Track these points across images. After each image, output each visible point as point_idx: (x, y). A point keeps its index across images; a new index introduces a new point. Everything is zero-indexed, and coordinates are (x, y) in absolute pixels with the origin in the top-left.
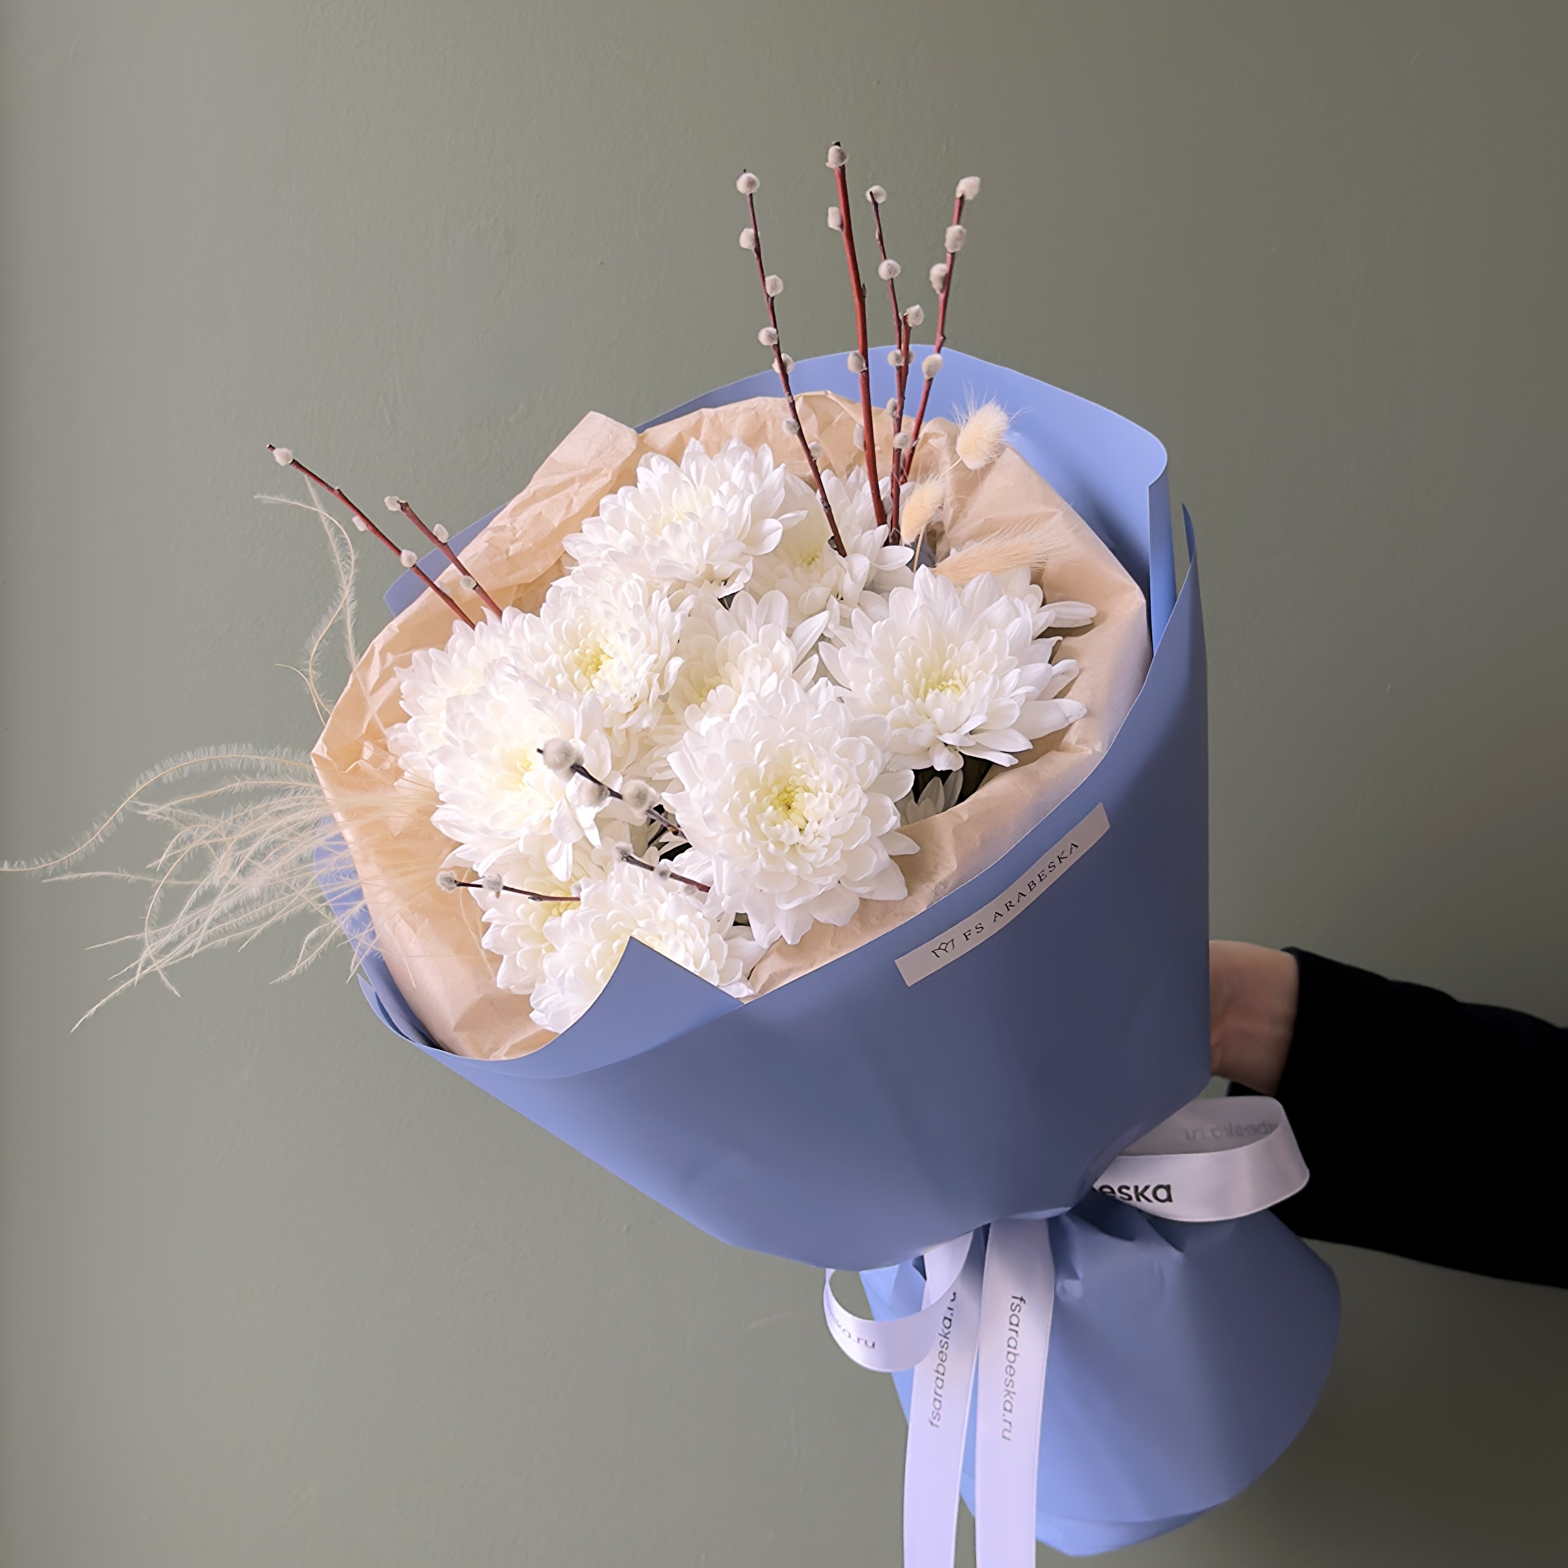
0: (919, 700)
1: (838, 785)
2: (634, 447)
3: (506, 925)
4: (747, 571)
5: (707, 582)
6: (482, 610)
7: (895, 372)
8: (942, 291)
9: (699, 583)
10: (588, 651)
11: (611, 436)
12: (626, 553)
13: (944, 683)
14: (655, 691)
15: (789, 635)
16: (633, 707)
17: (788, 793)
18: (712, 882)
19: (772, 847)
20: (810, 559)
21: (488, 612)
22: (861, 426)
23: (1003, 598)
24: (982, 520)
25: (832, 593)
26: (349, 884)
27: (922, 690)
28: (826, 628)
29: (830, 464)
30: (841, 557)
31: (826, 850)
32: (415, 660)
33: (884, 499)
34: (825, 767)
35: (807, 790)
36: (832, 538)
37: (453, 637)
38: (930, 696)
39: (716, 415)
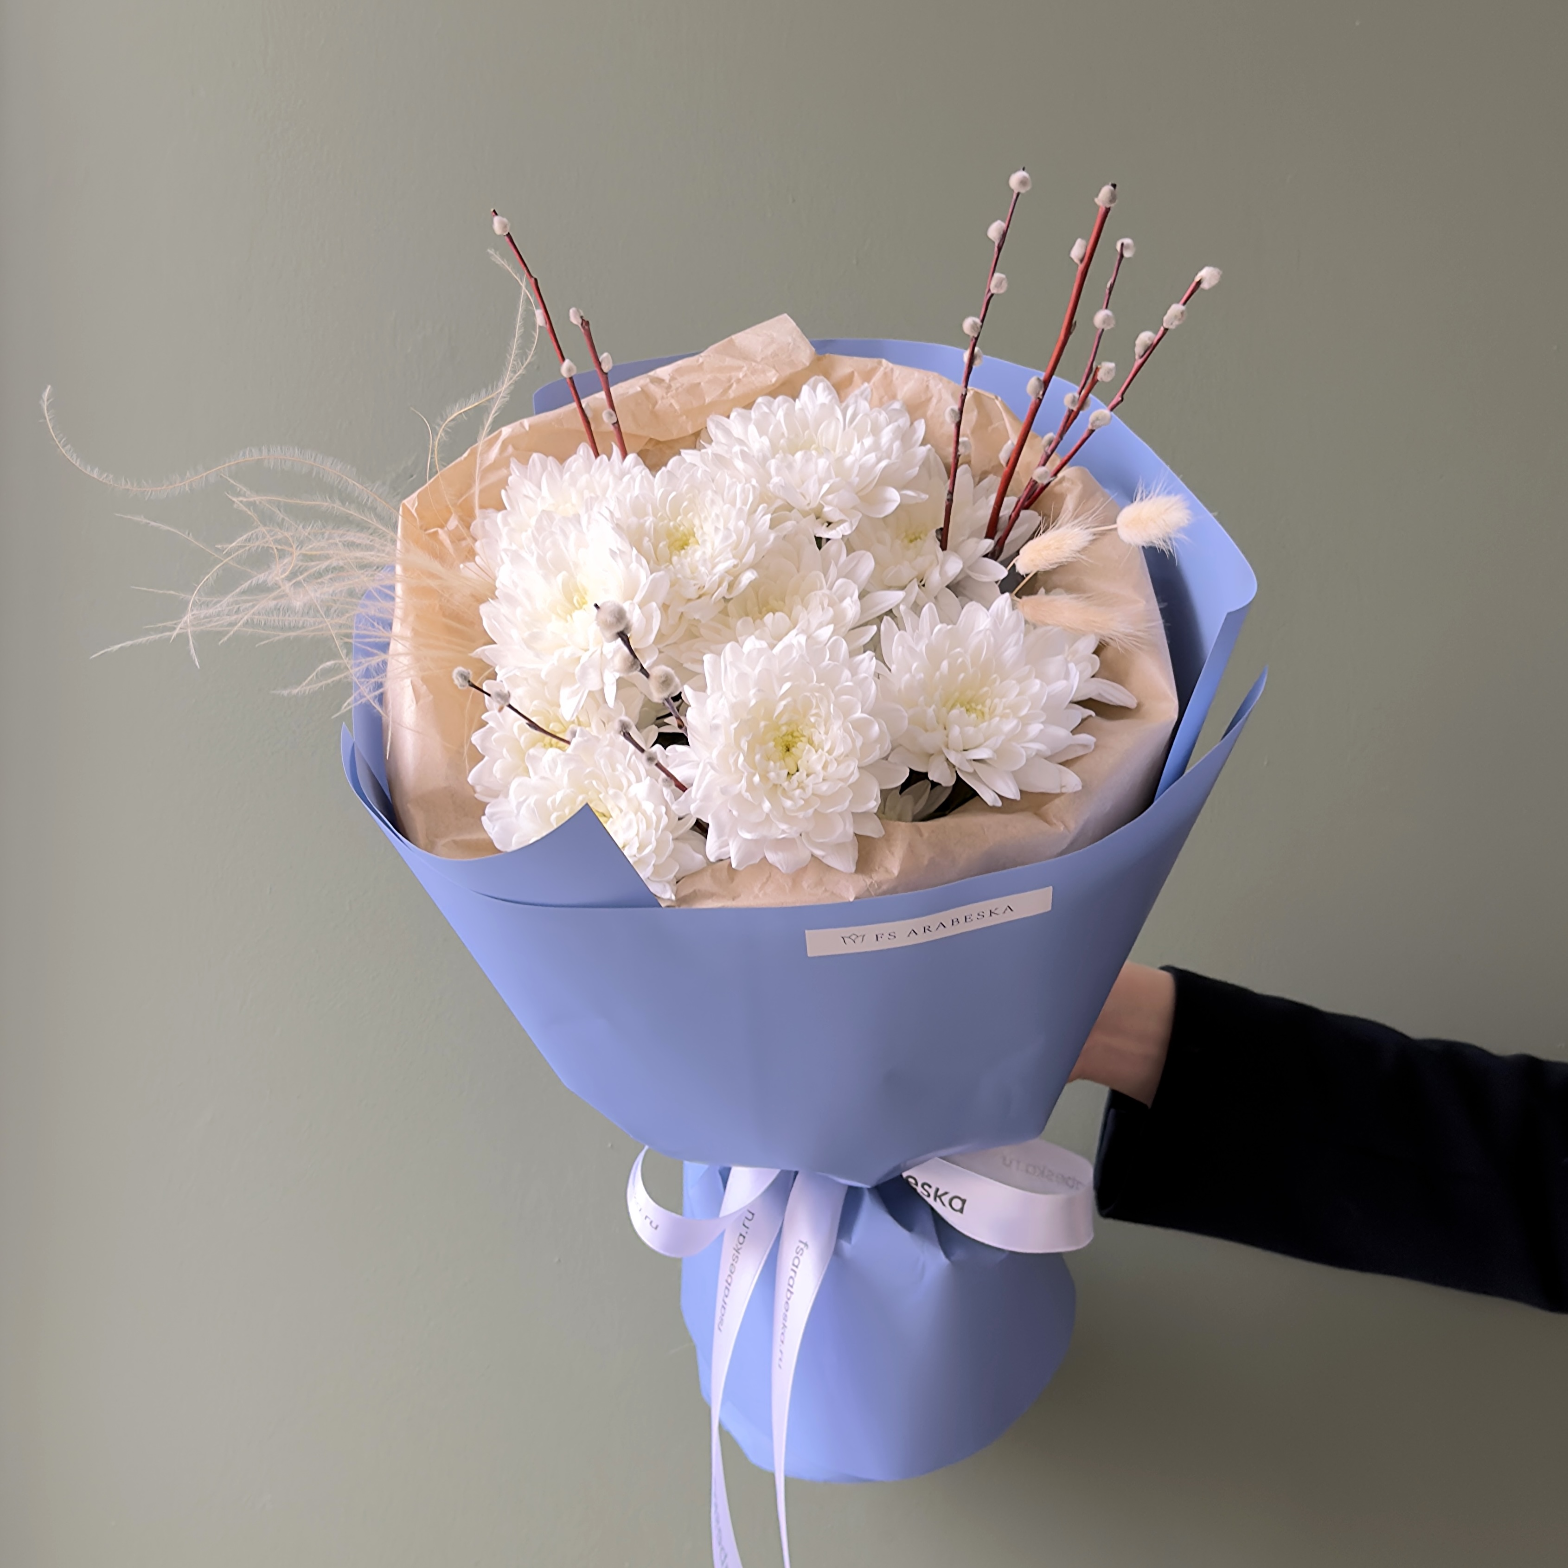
0: (944, 710)
1: (840, 750)
2: (808, 364)
3: (499, 731)
4: (851, 525)
5: (813, 516)
6: (612, 446)
7: (1066, 413)
8: (1141, 356)
9: (805, 514)
10: (682, 528)
11: (791, 343)
12: (756, 457)
13: (973, 705)
14: (722, 590)
15: (861, 597)
16: (697, 596)
17: (794, 737)
18: (692, 785)
19: (757, 778)
20: (913, 537)
21: (616, 451)
22: (1013, 443)
23: (1061, 657)
25: (917, 577)
26: (380, 633)
27: (951, 702)
28: (898, 606)
29: (970, 461)
30: (940, 549)
31: (803, 802)
32: (533, 461)
33: (1002, 516)
34: (835, 731)
35: (811, 742)
36: (941, 529)
37: (574, 457)
38: (955, 712)
39: (892, 370)
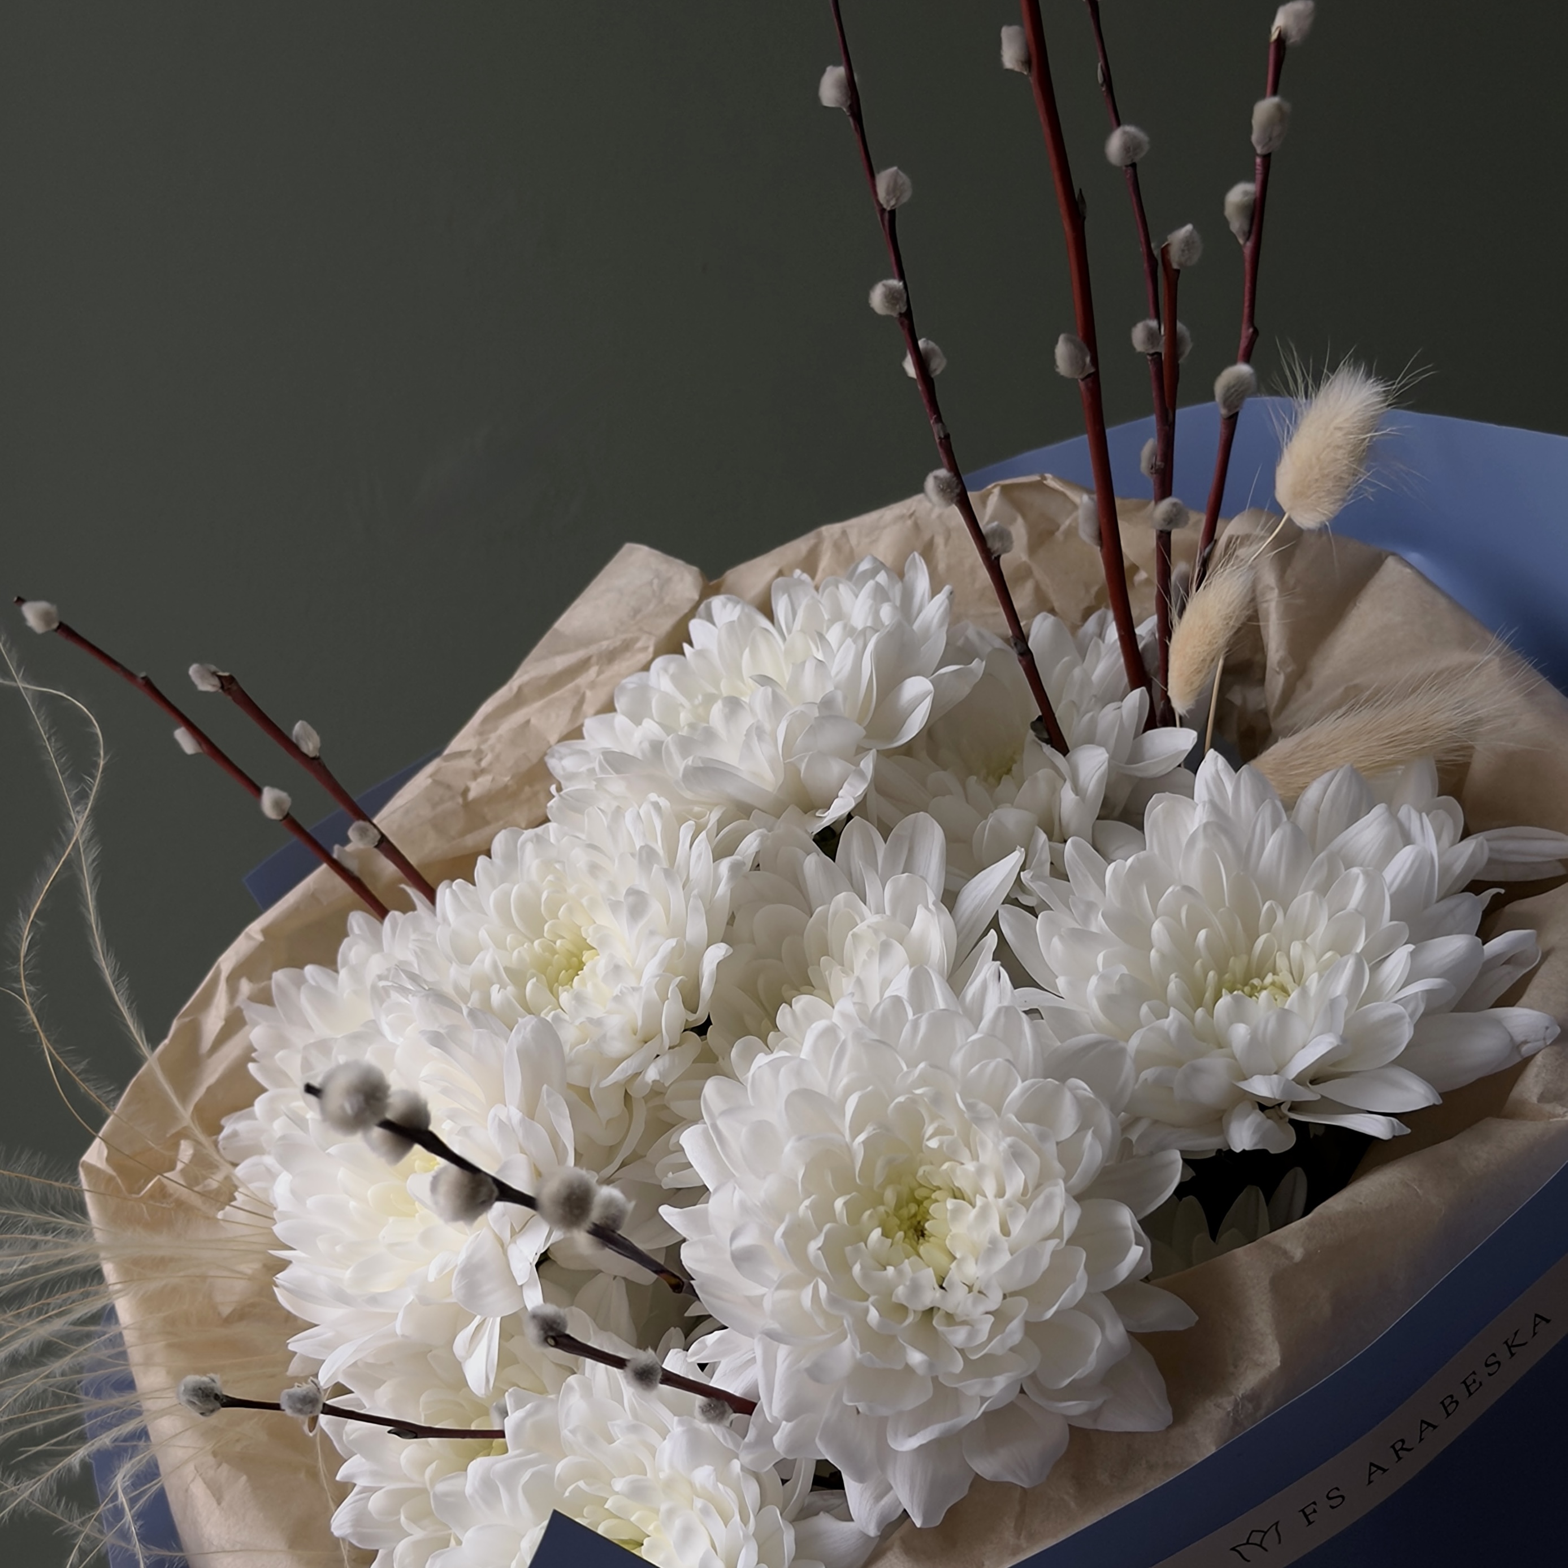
0: (1200, 1011)
1: (1017, 1181)
2: (697, 597)
3: (381, 1488)
4: (861, 774)
5: (791, 803)
8: (1248, 236)
9: (777, 810)
10: (559, 944)
11: (656, 581)
12: (639, 756)
13: (1256, 981)
15: (946, 900)
17: (919, 1203)
18: (759, 1399)
19: (873, 1315)
21: (414, 894)
23: (1379, 810)
24: (1341, 690)
27: (1208, 995)
28: (1018, 883)
30: (1056, 754)
31: (991, 1319)
32: (280, 988)
34: (990, 1145)
35: (957, 1194)
36: (1040, 720)
37: (347, 941)
38: (1224, 1003)
39: (844, 533)
